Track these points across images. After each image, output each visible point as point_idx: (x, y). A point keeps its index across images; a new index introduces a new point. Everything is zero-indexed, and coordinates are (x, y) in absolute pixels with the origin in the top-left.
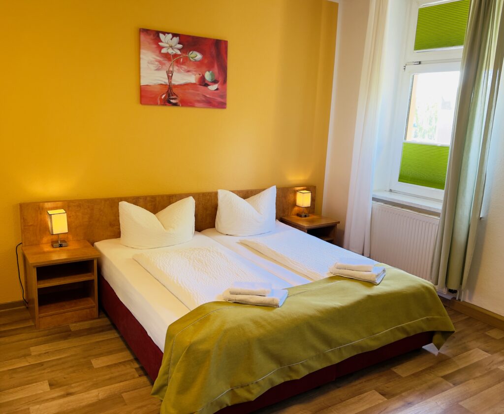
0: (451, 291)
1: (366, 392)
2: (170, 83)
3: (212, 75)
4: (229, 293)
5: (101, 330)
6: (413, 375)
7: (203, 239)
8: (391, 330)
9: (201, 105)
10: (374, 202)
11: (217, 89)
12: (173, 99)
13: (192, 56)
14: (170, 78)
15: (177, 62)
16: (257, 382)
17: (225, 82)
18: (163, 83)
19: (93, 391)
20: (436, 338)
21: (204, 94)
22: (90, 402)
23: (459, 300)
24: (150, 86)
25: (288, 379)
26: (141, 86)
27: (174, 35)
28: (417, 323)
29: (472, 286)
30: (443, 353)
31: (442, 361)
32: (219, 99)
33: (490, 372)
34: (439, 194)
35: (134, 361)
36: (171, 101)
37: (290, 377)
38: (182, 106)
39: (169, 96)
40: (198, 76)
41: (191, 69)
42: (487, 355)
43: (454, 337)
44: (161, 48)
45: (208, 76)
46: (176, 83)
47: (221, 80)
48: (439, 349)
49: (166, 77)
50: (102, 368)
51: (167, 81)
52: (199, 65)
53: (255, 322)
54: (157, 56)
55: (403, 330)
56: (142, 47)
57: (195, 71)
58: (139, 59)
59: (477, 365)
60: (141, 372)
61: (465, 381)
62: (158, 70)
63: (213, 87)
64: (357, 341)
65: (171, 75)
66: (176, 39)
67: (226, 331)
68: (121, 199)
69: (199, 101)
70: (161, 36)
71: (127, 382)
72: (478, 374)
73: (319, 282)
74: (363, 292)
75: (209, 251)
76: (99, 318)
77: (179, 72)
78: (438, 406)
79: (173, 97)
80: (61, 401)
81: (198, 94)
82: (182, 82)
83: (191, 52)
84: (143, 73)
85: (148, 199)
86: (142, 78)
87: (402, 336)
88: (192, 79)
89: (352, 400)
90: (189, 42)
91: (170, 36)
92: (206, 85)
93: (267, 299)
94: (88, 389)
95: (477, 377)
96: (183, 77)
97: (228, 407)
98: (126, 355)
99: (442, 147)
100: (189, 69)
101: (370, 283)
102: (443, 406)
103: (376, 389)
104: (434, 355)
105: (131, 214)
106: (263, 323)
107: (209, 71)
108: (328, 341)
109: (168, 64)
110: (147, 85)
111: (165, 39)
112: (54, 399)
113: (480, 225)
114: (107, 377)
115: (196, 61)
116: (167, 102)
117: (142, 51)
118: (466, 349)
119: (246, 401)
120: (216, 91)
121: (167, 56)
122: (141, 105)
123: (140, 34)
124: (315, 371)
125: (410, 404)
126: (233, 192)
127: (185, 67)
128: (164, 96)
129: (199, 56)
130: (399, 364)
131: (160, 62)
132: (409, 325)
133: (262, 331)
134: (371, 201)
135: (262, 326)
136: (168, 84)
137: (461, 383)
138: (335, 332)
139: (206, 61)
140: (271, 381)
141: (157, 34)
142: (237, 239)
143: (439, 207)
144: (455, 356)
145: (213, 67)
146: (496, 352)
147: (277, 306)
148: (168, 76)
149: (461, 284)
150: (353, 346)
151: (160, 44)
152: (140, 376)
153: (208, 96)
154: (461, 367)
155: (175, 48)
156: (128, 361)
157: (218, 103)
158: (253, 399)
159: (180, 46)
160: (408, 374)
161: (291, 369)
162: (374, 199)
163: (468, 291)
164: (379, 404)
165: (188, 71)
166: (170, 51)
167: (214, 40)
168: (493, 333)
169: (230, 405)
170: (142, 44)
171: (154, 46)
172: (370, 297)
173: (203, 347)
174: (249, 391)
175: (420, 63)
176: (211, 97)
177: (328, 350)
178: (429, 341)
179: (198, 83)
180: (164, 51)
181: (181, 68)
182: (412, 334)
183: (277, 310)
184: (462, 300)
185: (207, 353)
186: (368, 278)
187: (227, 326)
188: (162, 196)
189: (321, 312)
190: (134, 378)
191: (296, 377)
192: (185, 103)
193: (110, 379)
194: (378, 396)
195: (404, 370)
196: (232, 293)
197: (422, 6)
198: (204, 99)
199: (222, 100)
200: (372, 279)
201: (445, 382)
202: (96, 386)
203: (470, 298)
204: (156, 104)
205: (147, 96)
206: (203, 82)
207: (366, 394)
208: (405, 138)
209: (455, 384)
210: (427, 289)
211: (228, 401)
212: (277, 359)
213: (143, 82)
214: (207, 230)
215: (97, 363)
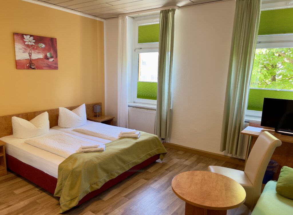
0: (163, 139)
1: (139, 180)
2: (30, 58)
3: (50, 54)
4: (81, 149)
5: (12, 179)
6: (155, 171)
7: (54, 131)
8: (146, 155)
9: (46, 68)
10: (129, 107)
11: (53, 61)
12: (32, 66)
13: (40, 45)
14: (30, 56)
15: (33, 48)
16: (100, 181)
17: (56, 57)
18: (27, 59)
19: (21, 202)
20: (161, 156)
21: (47, 63)
22: (22, 207)
23: (166, 142)
24: (20, 60)
25: (111, 179)
26: (16, 60)
27: (31, 36)
28: (154, 152)
29: (170, 136)
30: (163, 162)
31: (164, 165)
32: (55, 65)
33: (181, 165)
34: (155, 102)
35: (36, 188)
36: (32, 67)
37: (112, 178)
38: (37, 69)
39: (30, 65)
40: (44, 55)
41: (40, 52)
42: (178, 160)
43: (166, 156)
44: (25, 42)
45: (48, 55)
46: (34, 59)
47: (55, 56)
48: (162, 160)
49: (28, 55)
50: (21, 193)
51: (29, 58)
52: (44, 50)
53: (97, 158)
54: (23, 46)
55: (149, 154)
56: (15, 41)
57: (42, 53)
58: (14, 47)
59: (176, 164)
60: (41, 191)
61: (173, 170)
62: (24, 52)
63: (51, 60)
64: (134, 161)
65: (31, 55)
66: (32, 38)
67: (86, 162)
68: (13, 116)
69: (45, 67)
70: (25, 36)
71: (36, 196)
72: (177, 167)
73: (116, 141)
74: (134, 142)
75: (62, 135)
76: (8, 174)
77: (34, 53)
78: (166, 179)
79: (32, 65)
80: (7, 209)
81: (45, 63)
82: (36, 58)
83: (39, 44)
84: (17, 54)
85: (24, 115)
86: (16, 56)
87: (149, 157)
88: (41, 56)
89: (135, 183)
90: (39, 39)
91: (29, 36)
92: (48, 59)
93: (99, 148)
94: (18, 202)
95: (177, 168)
96: (36, 56)
97: (90, 193)
98: (30, 186)
99: (153, 83)
100: (39, 52)
101: (136, 138)
102: (168, 179)
103: (143, 178)
104: (160, 163)
105: (18, 122)
106: (100, 158)
107: (49, 52)
108: (124, 162)
109: (29, 49)
110: (19, 60)
111: (27, 38)
112: (3, 209)
113: (171, 112)
114: (25, 196)
115: (42, 48)
116: (30, 67)
117: (16, 44)
118: (171, 159)
119: (96, 189)
120: (53, 62)
121: (28, 46)
122: (17, 69)
123: (14, 36)
124: (120, 174)
125: (156, 181)
126: (65, 108)
127: (37, 51)
128: (28, 65)
129: (43, 46)
130: (149, 168)
131: (24, 48)
132: (151, 152)
133: (99, 160)
134: (128, 107)
135: (99, 159)
136: (30, 59)
137: (172, 170)
138: (126, 158)
139: (47, 48)
140: (105, 180)
141: (22, 36)
142: (72, 129)
143: (155, 107)
144: (168, 162)
145: (51, 50)
146: (182, 158)
147: (103, 151)
148: (29, 55)
149: (166, 136)
150: (133, 163)
151: (24, 40)
152: (41, 193)
153: (49, 64)
154: (171, 165)
155: (32, 42)
156: (32, 188)
157: (54, 67)
158: (99, 188)
159: (34, 41)
160: (153, 171)
161: (112, 175)
162: (129, 106)
163: (168, 138)
164: (145, 183)
165: (39, 53)
166: (29, 43)
167: (50, 38)
168: (179, 152)
169: (90, 192)
170: (15, 40)
171: (22, 41)
172: (137, 143)
173: (78, 170)
174: (97, 185)
175: (141, 48)
176: (51, 64)
177: (124, 166)
178: (159, 158)
179: (44, 58)
180: (26, 43)
181: (35, 51)
182: (152, 156)
183: (103, 152)
184: (167, 142)
185: (80, 172)
186: (135, 136)
187: (86, 160)
188: (31, 113)
189: (120, 150)
190: (39, 194)
191: (114, 177)
192: (39, 68)
193: (27, 196)
194: (144, 180)
195: (151, 170)
196: (83, 149)
197: (139, 25)
198: (47, 65)
199: (56, 66)
200: (136, 136)
201: (166, 171)
202: (21, 200)
203: (170, 141)
204: (24, 69)
205: (19, 65)
206: (46, 58)
207: (139, 181)
208: (138, 80)
209: (170, 171)
210: (156, 138)
211: (90, 191)
212: (106, 171)
213: (17, 58)
214: (54, 127)
215: (17, 192)
